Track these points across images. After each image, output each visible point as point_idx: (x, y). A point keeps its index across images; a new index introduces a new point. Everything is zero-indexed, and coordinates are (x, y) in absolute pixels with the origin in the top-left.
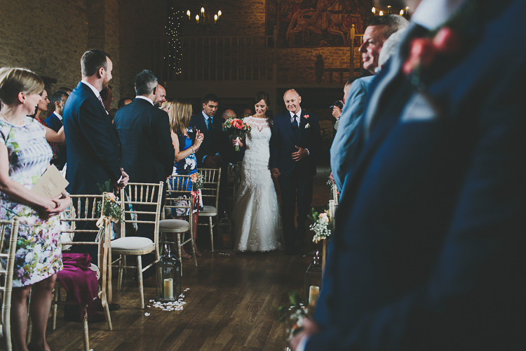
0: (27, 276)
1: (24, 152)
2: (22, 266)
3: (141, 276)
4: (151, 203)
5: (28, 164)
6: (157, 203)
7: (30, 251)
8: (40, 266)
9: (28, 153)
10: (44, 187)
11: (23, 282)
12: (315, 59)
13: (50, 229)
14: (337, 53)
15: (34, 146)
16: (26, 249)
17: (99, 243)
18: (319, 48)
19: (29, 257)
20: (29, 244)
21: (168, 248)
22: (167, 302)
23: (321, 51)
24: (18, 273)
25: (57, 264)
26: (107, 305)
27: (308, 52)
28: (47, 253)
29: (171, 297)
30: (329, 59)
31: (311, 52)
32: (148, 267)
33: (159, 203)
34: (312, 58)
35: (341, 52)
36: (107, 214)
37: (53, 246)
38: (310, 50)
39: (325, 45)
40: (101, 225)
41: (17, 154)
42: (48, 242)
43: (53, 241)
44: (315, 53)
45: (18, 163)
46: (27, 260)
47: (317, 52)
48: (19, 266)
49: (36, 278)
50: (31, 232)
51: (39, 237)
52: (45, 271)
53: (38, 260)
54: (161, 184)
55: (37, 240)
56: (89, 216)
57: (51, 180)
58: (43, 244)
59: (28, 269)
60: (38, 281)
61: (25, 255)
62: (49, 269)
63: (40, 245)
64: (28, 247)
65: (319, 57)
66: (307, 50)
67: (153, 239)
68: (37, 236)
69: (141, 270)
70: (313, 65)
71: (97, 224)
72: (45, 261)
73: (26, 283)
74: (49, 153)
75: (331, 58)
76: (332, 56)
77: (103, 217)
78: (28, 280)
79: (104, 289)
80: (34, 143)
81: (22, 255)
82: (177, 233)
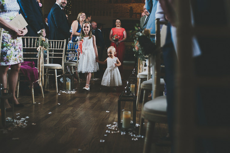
0: (8, 61)
1: (7, 5)
2: (6, 56)
3: (56, 78)
4: (61, 49)
5: (9, 11)
6: (63, 49)
7: (9, 49)
8: (13, 58)
9: (8, 5)
10: (15, 23)
11: (6, 64)
12: (129, 8)
13: (18, 42)
14: (139, 6)
15: (12, 3)
16: (7, 48)
17: (38, 58)
18: (131, 4)
19: (9, 52)
20: (9, 46)
21: (68, 68)
22: (68, 91)
23: (132, 5)
24: (4, 59)
25: (21, 59)
26: (42, 86)
27: (126, 5)
28: (17, 53)
29: (70, 89)
30: (135, 8)
31: (128, 5)
32: (59, 76)
33: (64, 49)
34: (128, 8)
35: (140, 6)
36: (42, 45)
37: (20, 50)
38: (127, 4)
39: (134, 3)
40: (39, 50)
41: (4, 5)
42: (17, 48)
43: (19, 48)
44: (129, 6)
45: (4, 10)
46: (8, 53)
47: (130, 6)
48: (4, 56)
49: (11, 63)
50: (9, 41)
51: (13, 44)
52: (16, 60)
53: (13, 55)
54: (65, 41)
55: (12, 45)
56: (34, 46)
57: (19, 21)
58: (15, 48)
59: (8, 58)
60: (13, 64)
61: (7, 51)
62: (17, 60)
63: (14, 48)
64: (9, 48)
65: (131, 8)
66: (126, 4)
67: (61, 65)
68: (12, 44)
69: (57, 76)
70: (128, 11)
71: (37, 49)
72: (16, 56)
73: (7, 64)
74: (18, 8)
75: (136, 8)
76: (137, 7)
77: (40, 46)
78: (9, 63)
79: (40, 79)
80: (11, 2)
81: (5, 51)
82: (72, 66)
